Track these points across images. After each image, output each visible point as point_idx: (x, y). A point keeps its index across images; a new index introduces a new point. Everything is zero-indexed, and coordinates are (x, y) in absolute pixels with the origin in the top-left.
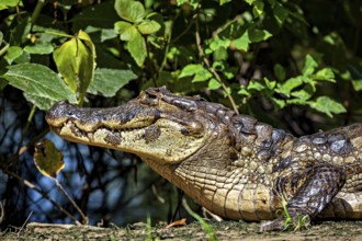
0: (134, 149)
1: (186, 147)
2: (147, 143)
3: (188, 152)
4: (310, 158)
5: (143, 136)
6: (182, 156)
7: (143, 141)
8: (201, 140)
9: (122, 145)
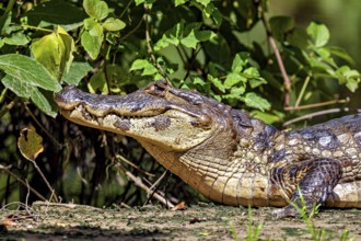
0: (143, 135)
1: (194, 137)
2: (157, 130)
3: (196, 142)
4: (302, 151)
5: (153, 124)
6: (190, 145)
7: (153, 129)
8: (208, 132)
9: (131, 131)
